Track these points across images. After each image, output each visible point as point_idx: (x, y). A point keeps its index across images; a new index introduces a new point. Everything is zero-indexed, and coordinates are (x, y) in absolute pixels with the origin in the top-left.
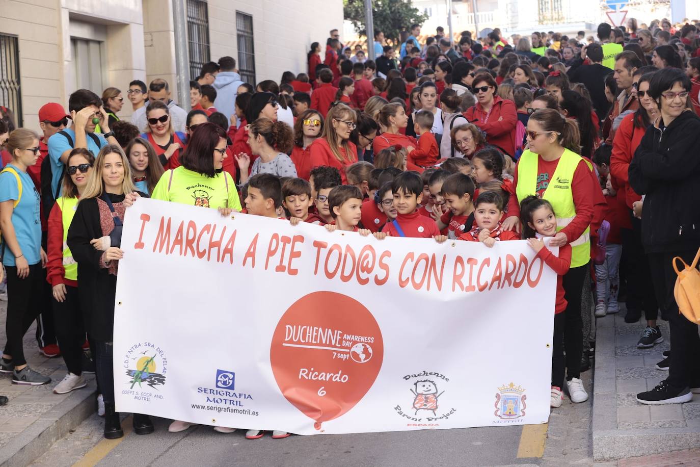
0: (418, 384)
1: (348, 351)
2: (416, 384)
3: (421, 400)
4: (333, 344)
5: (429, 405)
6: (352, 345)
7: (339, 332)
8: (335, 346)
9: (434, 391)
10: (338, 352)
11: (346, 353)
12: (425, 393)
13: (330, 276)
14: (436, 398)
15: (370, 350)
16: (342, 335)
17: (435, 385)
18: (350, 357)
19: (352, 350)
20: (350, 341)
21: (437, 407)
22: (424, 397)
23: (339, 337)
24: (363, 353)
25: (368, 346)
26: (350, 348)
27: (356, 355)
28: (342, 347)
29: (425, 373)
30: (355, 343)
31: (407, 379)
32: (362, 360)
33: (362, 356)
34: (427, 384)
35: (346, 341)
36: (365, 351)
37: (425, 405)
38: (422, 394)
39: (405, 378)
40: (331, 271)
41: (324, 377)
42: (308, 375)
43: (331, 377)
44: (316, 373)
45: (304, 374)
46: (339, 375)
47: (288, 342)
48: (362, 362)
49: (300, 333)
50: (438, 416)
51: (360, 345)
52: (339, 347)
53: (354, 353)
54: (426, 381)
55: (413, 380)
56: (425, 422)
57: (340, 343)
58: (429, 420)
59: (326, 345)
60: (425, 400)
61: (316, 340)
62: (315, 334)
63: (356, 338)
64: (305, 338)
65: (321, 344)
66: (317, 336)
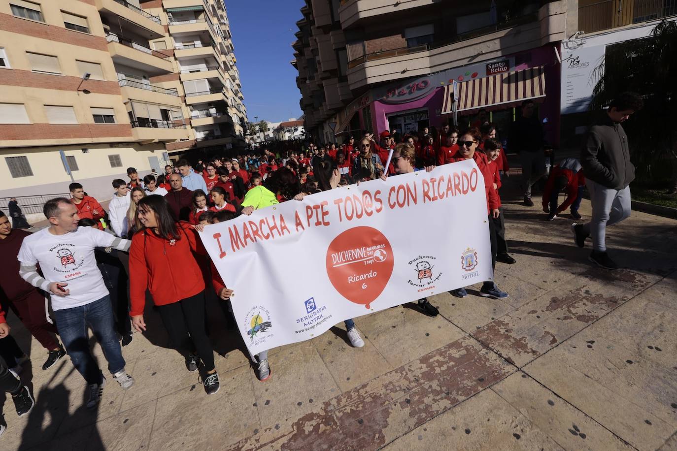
0: (418, 265)
1: (372, 257)
3: (422, 273)
4: (362, 256)
5: (427, 275)
6: (374, 252)
7: (364, 248)
8: (364, 258)
10: (366, 261)
11: (371, 259)
12: (423, 269)
14: (430, 270)
15: (385, 252)
16: (365, 250)
17: (428, 263)
18: (374, 261)
19: (374, 256)
20: (371, 251)
21: (431, 275)
24: (381, 256)
25: (382, 250)
26: (372, 255)
27: (377, 258)
28: (368, 257)
29: (421, 257)
30: (374, 251)
31: (411, 264)
32: (382, 259)
33: (381, 258)
34: (423, 264)
35: (369, 252)
36: (382, 254)
37: (425, 275)
38: (422, 270)
39: (409, 263)
40: (349, 215)
41: (363, 277)
42: (353, 280)
43: (367, 275)
44: (358, 276)
45: (351, 280)
46: (371, 274)
47: (336, 264)
48: (382, 261)
49: (341, 257)
50: (433, 280)
51: (378, 251)
52: (366, 258)
53: (376, 257)
54: (422, 262)
55: (415, 263)
56: (427, 286)
57: (366, 254)
58: (429, 284)
59: (358, 259)
60: (425, 273)
61: (352, 258)
62: (350, 254)
63: (374, 248)
64: (344, 259)
65: (355, 259)
66: (351, 256)
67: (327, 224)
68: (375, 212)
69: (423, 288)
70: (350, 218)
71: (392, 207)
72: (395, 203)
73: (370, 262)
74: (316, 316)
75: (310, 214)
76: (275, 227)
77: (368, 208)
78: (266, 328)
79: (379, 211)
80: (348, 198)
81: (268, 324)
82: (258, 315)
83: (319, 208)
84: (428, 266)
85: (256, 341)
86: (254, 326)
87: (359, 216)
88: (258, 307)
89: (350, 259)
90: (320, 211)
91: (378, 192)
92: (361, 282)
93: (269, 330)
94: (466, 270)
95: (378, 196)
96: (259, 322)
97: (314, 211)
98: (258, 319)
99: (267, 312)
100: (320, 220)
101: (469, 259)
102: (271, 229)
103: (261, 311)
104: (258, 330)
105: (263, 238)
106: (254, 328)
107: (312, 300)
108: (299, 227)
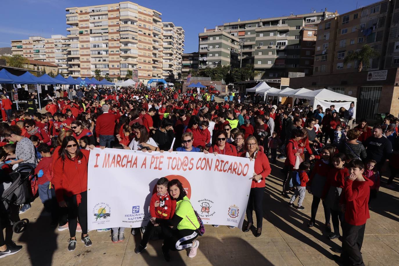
0: (203, 203)
5: (206, 211)
9: (208, 206)
14: (209, 208)
15: (187, 192)
17: (209, 204)
21: (209, 211)
29: (205, 200)
34: (206, 204)
38: (204, 207)
39: (198, 201)
40: (173, 167)
50: (210, 215)
54: (206, 202)
55: (201, 202)
60: (205, 209)
67: (160, 169)
68: (188, 169)
69: (202, 217)
70: (173, 169)
71: (198, 169)
74: (137, 217)
75: (153, 161)
76: (131, 162)
77: (184, 166)
78: (107, 216)
79: (190, 169)
80: (175, 158)
81: (108, 215)
82: (104, 208)
83: (159, 159)
85: (99, 222)
86: (100, 213)
87: (178, 169)
88: (106, 204)
90: (158, 160)
91: (192, 159)
93: (108, 218)
94: (231, 217)
95: (192, 161)
96: (104, 212)
97: (156, 159)
98: (103, 211)
99: (110, 208)
100: (157, 166)
101: (234, 211)
102: (128, 162)
103: (107, 207)
104: (102, 216)
105: (121, 166)
106: (100, 214)
107: (138, 207)
108: (144, 166)
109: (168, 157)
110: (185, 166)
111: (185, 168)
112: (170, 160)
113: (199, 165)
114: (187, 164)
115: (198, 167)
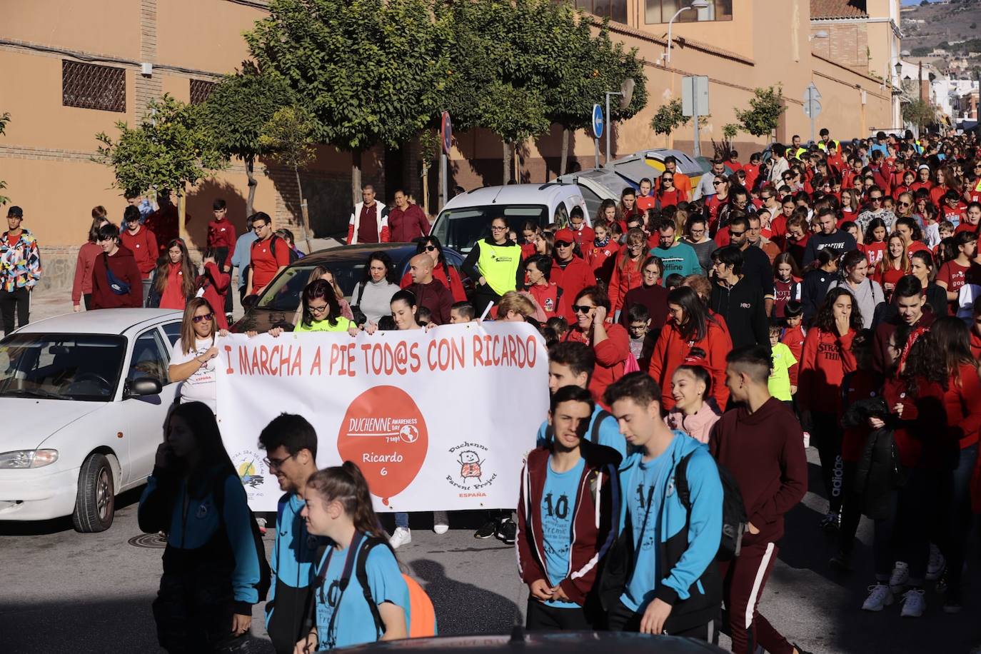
0: (463, 455)
1: (397, 433)
2: (460, 455)
3: (467, 469)
4: (385, 430)
5: (474, 473)
6: (400, 429)
7: (388, 419)
8: (387, 432)
10: (390, 436)
11: (397, 436)
12: (469, 462)
13: (377, 372)
14: (479, 466)
15: (416, 430)
16: (391, 421)
17: (476, 454)
18: (400, 439)
19: (401, 432)
20: (398, 425)
21: (481, 474)
22: (469, 466)
23: (389, 423)
24: (411, 434)
25: (413, 427)
26: (399, 431)
27: (405, 437)
28: (393, 432)
29: (467, 444)
30: (402, 426)
32: (411, 439)
33: (411, 437)
34: (470, 454)
35: (395, 425)
36: (412, 432)
37: (471, 473)
38: (467, 464)
39: (451, 451)
40: (377, 368)
41: (383, 459)
42: (370, 458)
43: (389, 458)
44: (376, 456)
45: (367, 458)
46: (394, 456)
47: (351, 432)
48: (411, 441)
49: (361, 424)
50: (483, 483)
51: (406, 427)
52: (390, 432)
53: (403, 435)
54: (469, 451)
55: (458, 452)
56: (473, 490)
57: (390, 428)
58: (477, 488)
59: (379, 432)
60: (471, 468)
61: (372, 428)
62: (371, 423)
63: (402, 421)
64: (363, 428)
65: (375, 432)
66: (372, 426)
67: (353, 374)
68: (409, 370)
69: (467, 492)
71: (432, 368)
72: (436, 362)
73: (395, 439)
75: (335, 356)
76: (287, 361)
77: (400, 363)
78: (257, 482)
79: (414, 369)
80: (378, 346)
81: (260, 480)
83: (347, 350)
84: (476, 460)
86: (243, 475)
87: (389, 372)
89: (370, 430)
90: (347, 354)
91: (416, 345)
92: (381, 465)
93: (259, 487)
95: (415, 351)
96: (250, 472)
97: (340, 353)
100: (346, 368)
102: (282, 362)
104: (247, 482)
105: (270, 372)
106: (243, 477)
108: (316, 369)
109: (362, 345)
110: (402, 364)
111: (402, 366)
112: (368, 350)
113: (434, 359)
114: (404, 358)
115: (432, 363)
